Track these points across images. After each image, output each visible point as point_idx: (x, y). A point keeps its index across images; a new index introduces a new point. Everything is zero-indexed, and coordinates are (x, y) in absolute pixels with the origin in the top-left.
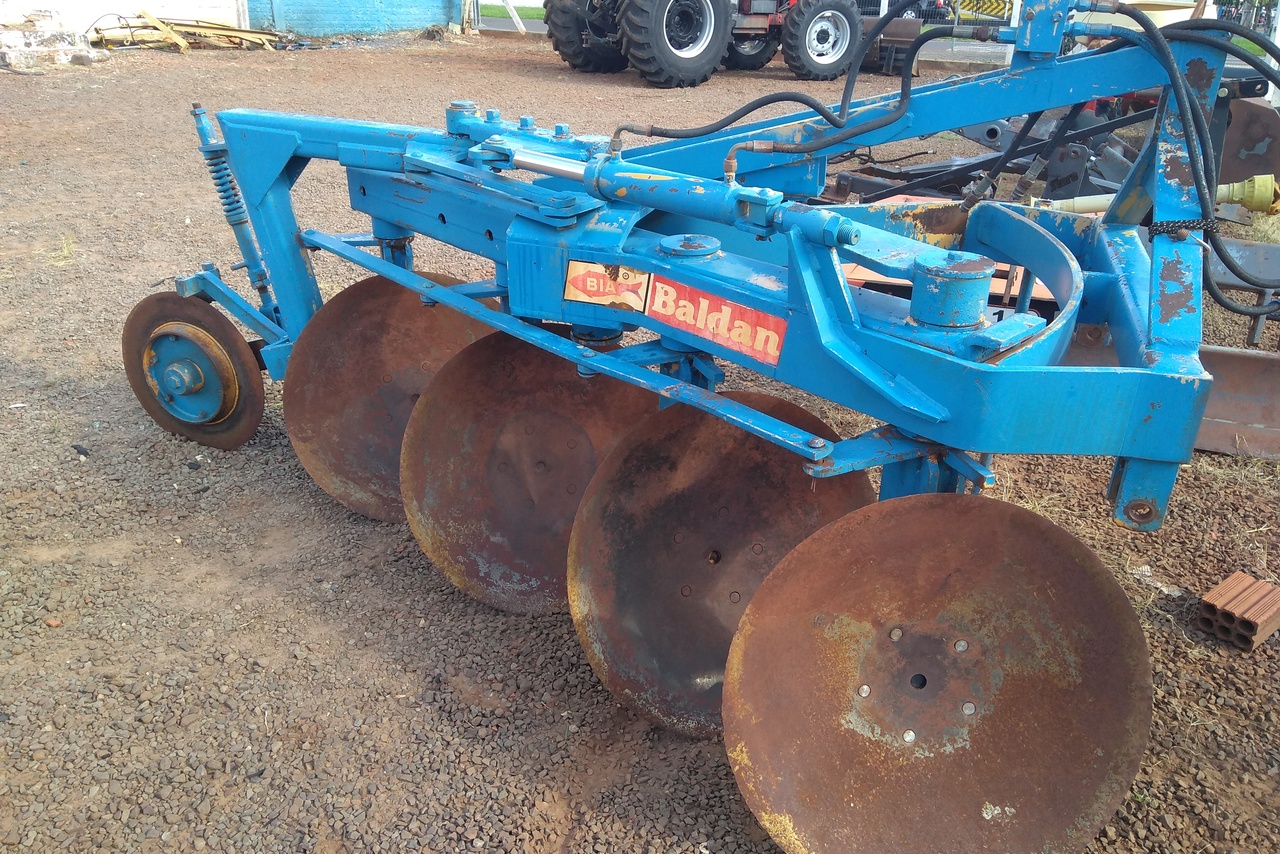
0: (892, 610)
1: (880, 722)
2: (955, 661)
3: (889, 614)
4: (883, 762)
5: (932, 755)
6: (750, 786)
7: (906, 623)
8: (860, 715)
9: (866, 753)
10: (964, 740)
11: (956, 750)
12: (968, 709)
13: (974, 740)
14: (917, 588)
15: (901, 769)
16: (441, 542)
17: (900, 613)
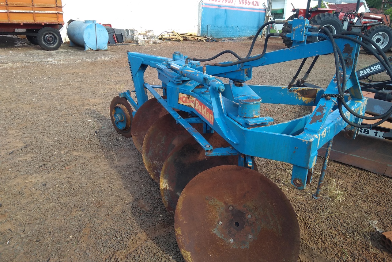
0: (230, 200)
1: (224, 233)
2: (248, 220)
4: (222, 246)
5: (237, 248)
6: (180, 240)
7: (234, 205)
8: (218, 230)
9: (218, 241)
10: (247, 246)
11: (245, 248)
12: (250, 237)
13: (250, 247)
14: (237, 195)
15: (227, 249)
16: (151, 165)
17: (232, 202)
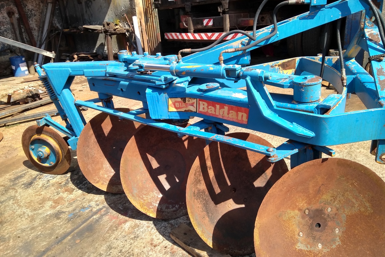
0: (303, 204)
1: (309, 243)
2: (328, 215)
3: (303, 205)
5: (329, 250)
7: (309, 207)
8: (302, 243)
10: (338, 242)
11: (337, 246)
12: (337, 231)
13: (342, 241)
14: (310, 194)
17: (306, 204)
